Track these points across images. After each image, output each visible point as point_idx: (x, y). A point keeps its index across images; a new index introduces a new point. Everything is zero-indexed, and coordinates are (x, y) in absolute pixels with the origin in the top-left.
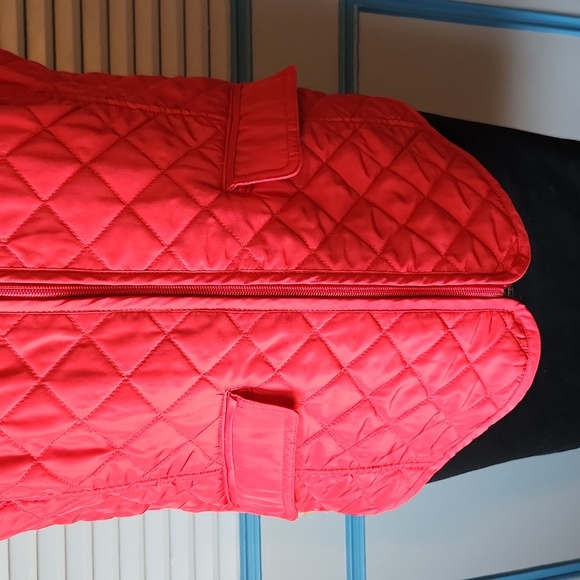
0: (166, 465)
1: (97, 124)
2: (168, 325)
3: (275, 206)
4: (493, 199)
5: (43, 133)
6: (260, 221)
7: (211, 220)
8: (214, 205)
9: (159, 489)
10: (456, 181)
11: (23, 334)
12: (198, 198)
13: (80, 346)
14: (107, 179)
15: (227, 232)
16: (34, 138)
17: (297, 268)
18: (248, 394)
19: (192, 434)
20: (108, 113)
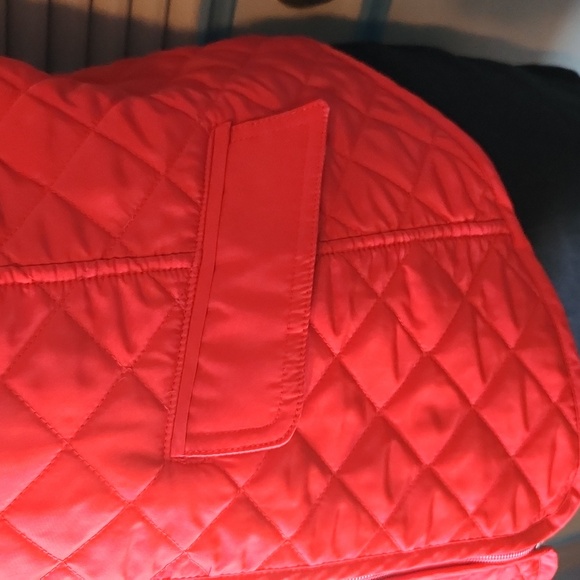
7: (139, 525)
15: (162, 538)
17: (258, 570)
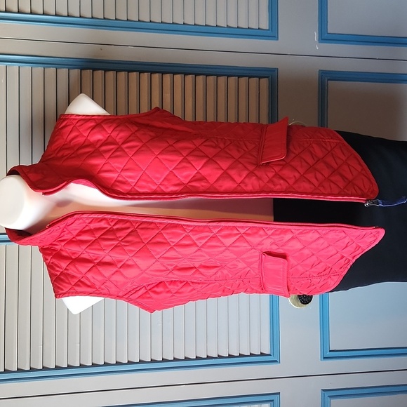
0: (239, 274)
1: (214, 145)
2: (242, 231)
3: (277, 169)
4: (363, 172)
5: (196, 149)
6: (271, 175)
8: (255, 170)
9: (237, 282)
10: (349, 165)
11: (194, 233)
12: (249, 168)
13: (212, 237)
14: (218, 162)
16: (194, 150)
18: (269, 254)
19: (249, 264)
20: (217, 141)
